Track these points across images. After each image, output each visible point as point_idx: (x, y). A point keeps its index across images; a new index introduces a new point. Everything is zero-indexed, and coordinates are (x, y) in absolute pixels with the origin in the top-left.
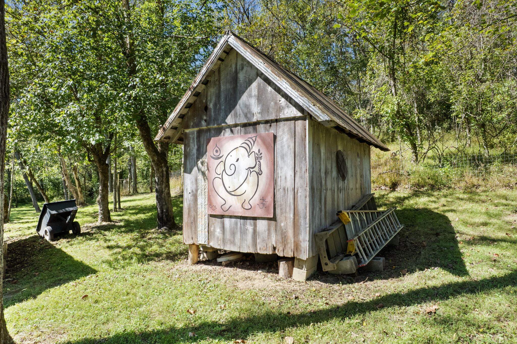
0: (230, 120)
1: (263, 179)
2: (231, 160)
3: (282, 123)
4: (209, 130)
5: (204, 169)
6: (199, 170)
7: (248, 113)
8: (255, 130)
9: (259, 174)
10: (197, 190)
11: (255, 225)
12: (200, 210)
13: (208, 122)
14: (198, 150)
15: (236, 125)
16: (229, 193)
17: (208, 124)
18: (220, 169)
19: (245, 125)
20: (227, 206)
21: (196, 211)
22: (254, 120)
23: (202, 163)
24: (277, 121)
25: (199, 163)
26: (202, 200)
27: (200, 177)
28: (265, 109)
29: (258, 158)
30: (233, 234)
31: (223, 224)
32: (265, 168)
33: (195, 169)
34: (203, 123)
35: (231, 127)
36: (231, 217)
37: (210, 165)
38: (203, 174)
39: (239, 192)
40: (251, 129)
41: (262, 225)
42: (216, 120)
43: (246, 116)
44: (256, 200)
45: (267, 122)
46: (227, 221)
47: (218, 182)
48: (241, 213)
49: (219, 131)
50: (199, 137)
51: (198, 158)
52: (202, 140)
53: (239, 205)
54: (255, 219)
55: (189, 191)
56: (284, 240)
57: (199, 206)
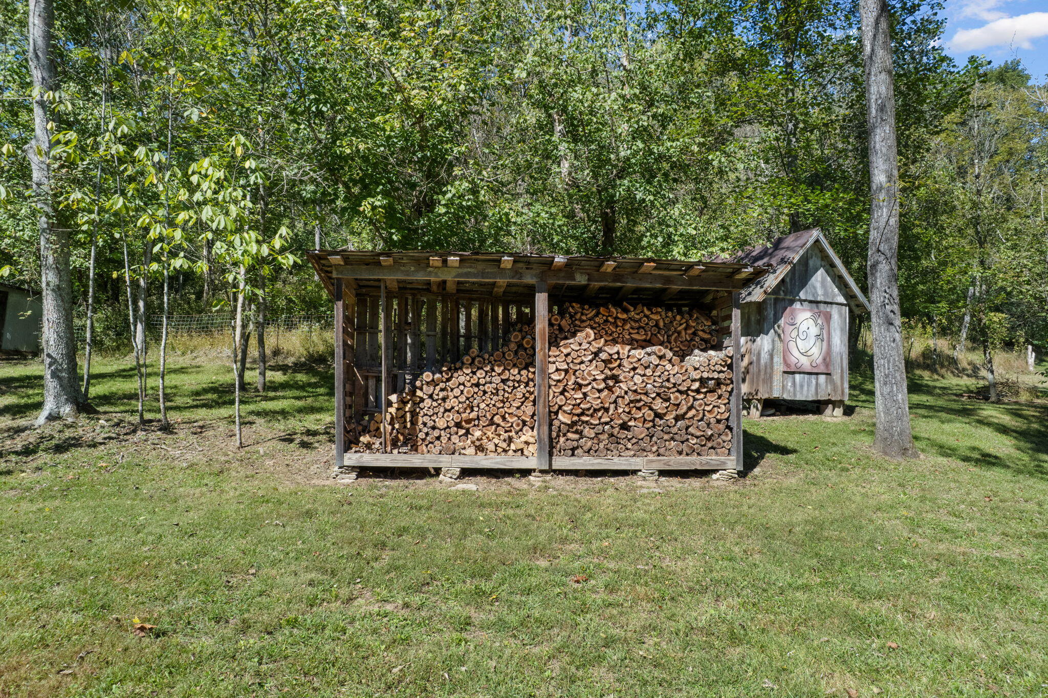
0: (802, 295)
1: (825, 343)
2: (803, 328)
3: (834, 306)
4: (784, 299)
5: (780, 331)
6: (776, 332)
7: (815, 294)
8: (818, 307)
9: (822, 341)
10: (773, 350)
11: (817, 379)
12: (775, 368)
13: (786, 294)
14: (775, 315)
15: (805, 301)
16: (802, 354)
17: (785, 295)
18: (794, 334)
19: (811, 302)
20: (799, 365)
21: (772, 368)
22: (819, 299)
23: (779, 327)
24: (831, 303)
25: (776, 326)
26: (778, 360)
27: (777, 338)
28: (826, 294)
29: (821, 329)
30: (802, 386)
31: (794, 379)
32: (825, 337)
33: (772, 331)
34: (782, 293)
35: (802, 301)
36: (800, 373)
37: (786, 330)
38: (779, 336)
39: (809, 353)
40: (814, 305)
41: (822, 378)
42: (791, 292)
43: (813, 295)
44: (820, 361)
45: (825, 303)
46: (797, 376)
47: (792, 345)
48: (809, 369)
49: (792, 302)
50: (775, 304)
51: (775, 322)
52: (778, 307)
53: (809, 364)
54: (817, 374)
55: (766, 350)
56: (835, 389)
57: (775, 365)
